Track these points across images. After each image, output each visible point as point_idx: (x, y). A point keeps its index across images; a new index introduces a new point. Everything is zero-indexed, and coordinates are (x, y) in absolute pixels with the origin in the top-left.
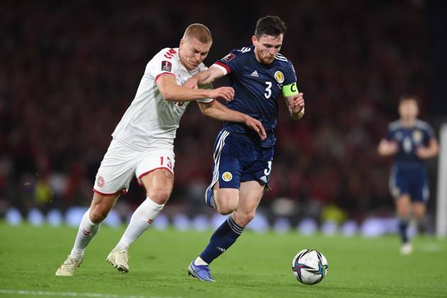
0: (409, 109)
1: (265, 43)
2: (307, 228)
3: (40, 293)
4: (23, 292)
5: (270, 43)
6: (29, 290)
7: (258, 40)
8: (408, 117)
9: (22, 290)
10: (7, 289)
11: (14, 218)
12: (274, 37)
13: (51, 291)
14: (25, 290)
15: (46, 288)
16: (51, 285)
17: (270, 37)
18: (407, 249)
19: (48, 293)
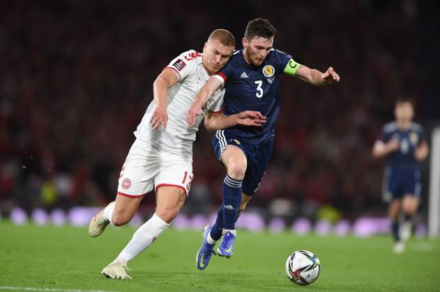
0: (405, 111)
1: (257, 44)
2: (302, 228)
3: (47, 289)
4: (30, 289)
5: (262, 45)
6: (36, 287)
7: (250, 42)
8: (404, 120)
9: (29, 287)
10: (15, 286)
11: (19, 217)
12: (266, 40)
13: (56, 287)
14: (32, 287)
15: (52, 285)
16: (56, 282)
17: (262, 39)
18: (399, 248)
19: (54, 290)
